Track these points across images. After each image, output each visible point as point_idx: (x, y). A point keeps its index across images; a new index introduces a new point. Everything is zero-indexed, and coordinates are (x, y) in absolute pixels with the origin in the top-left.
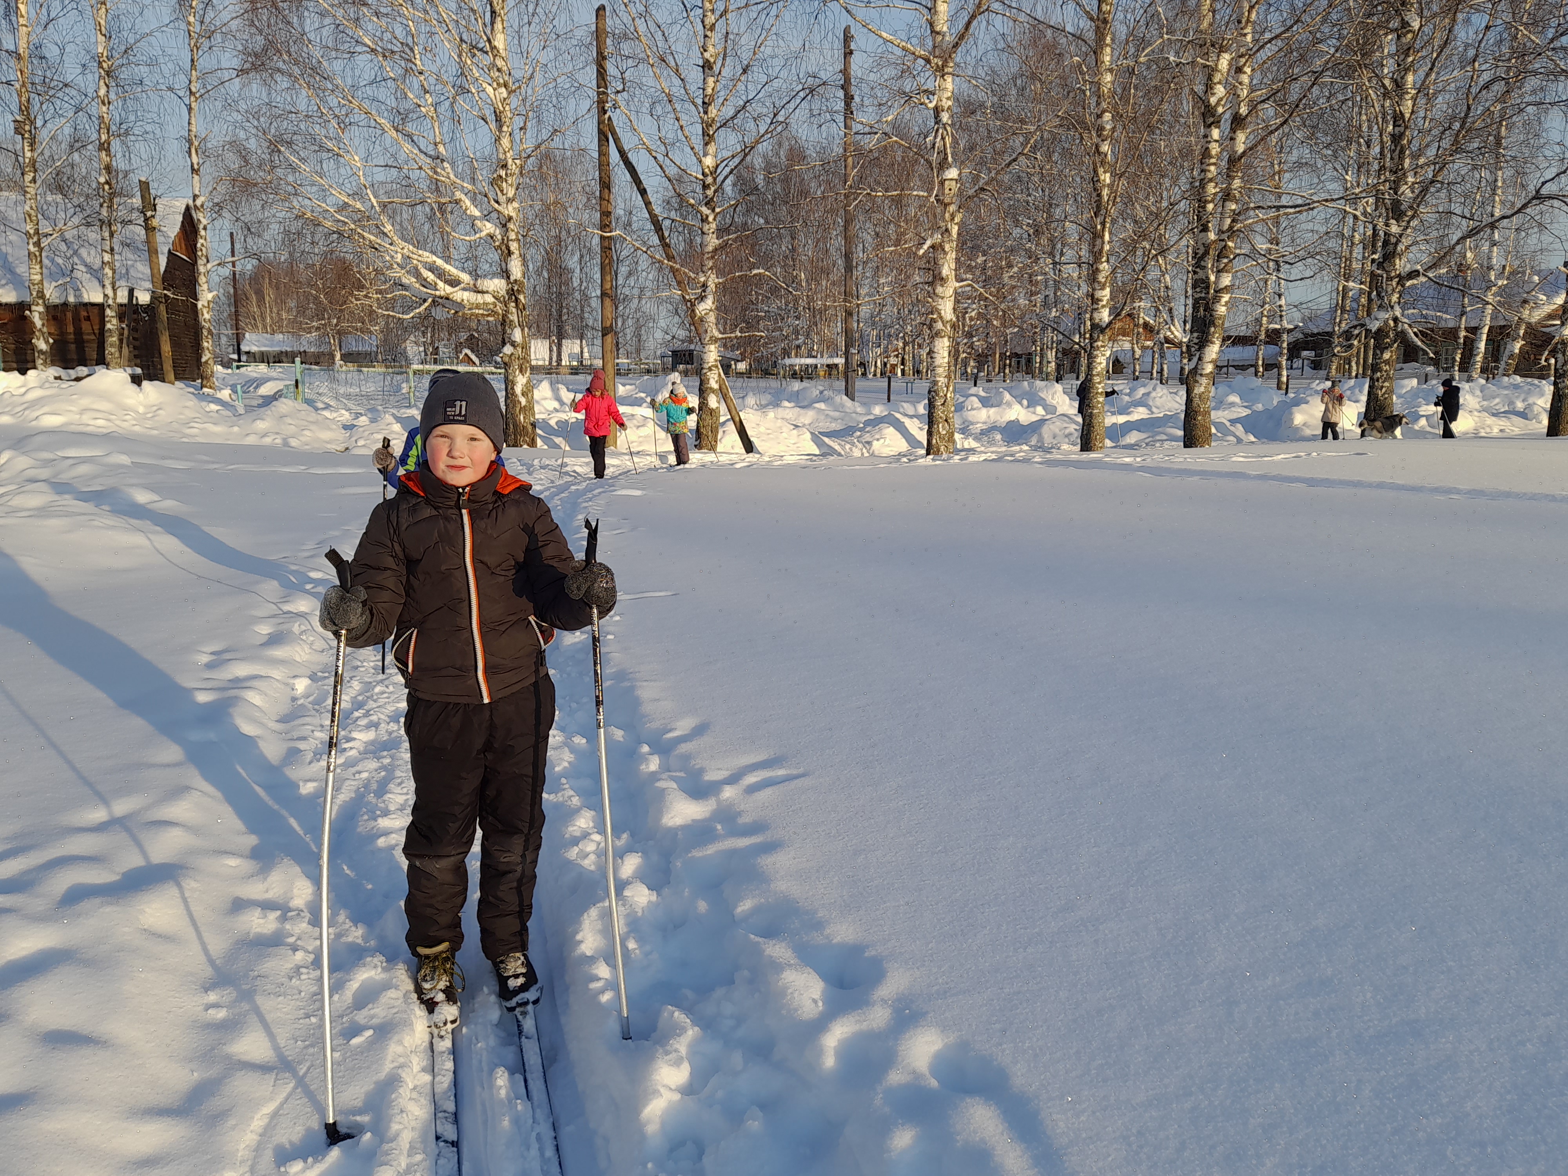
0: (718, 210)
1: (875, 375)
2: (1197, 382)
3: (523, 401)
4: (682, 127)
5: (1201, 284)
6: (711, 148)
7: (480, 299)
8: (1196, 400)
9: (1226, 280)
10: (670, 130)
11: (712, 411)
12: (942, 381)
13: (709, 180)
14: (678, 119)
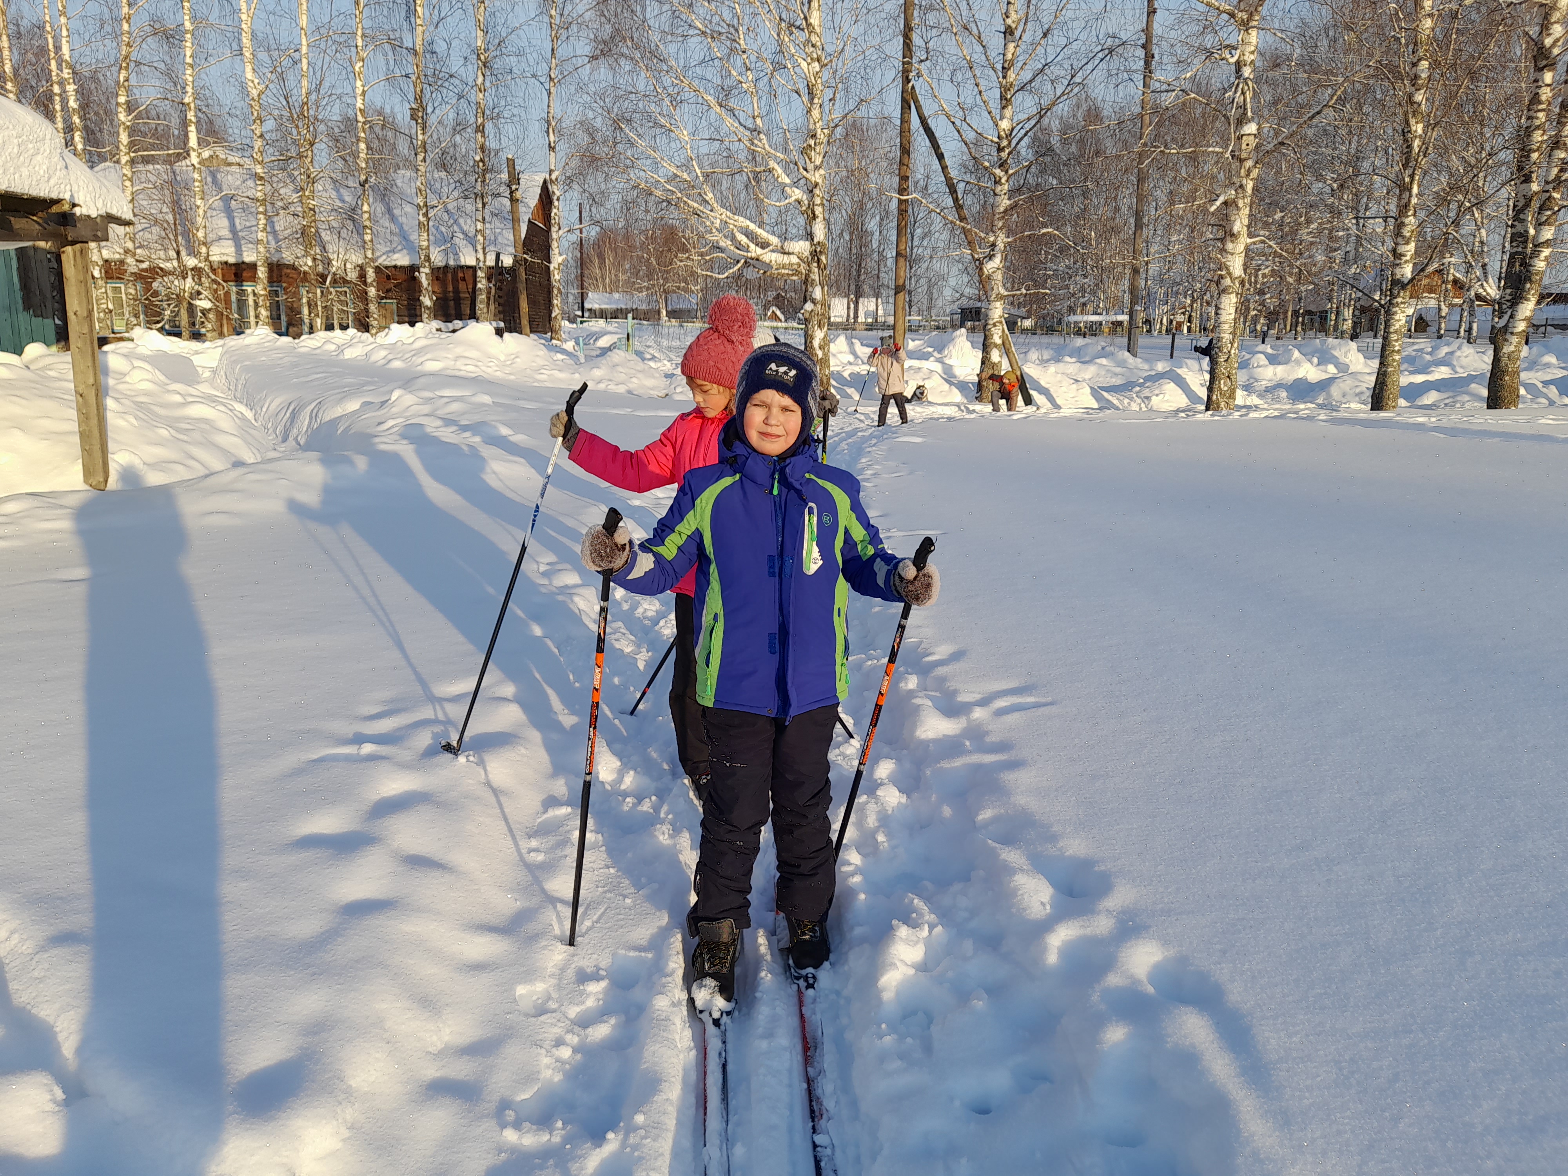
0: (1011, 172)
1: (1160, 332)
2: (1506, 340)
3: (820, 354)
4: (980, 92)
5: (1520, 238)
6: (1008, 112)
7: (786, 259)
8: (1504, 360)
9: (1548, 233)
10: (969, 95)
11: (994, 365)
12: (1226, 337)
13: (1005, 143)
14: (977, 85)
